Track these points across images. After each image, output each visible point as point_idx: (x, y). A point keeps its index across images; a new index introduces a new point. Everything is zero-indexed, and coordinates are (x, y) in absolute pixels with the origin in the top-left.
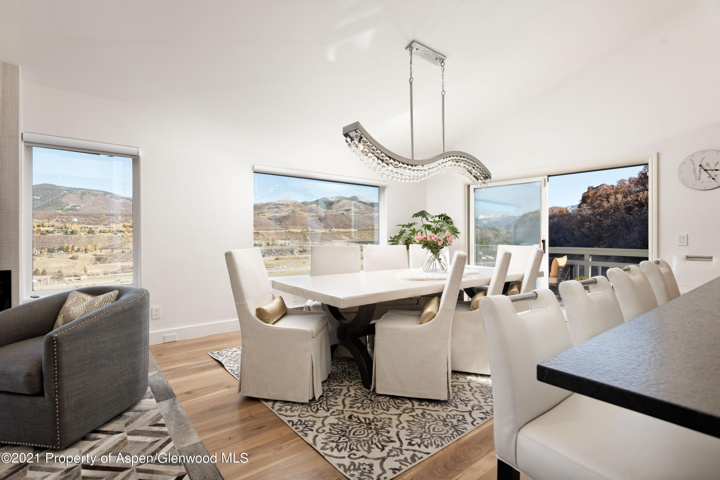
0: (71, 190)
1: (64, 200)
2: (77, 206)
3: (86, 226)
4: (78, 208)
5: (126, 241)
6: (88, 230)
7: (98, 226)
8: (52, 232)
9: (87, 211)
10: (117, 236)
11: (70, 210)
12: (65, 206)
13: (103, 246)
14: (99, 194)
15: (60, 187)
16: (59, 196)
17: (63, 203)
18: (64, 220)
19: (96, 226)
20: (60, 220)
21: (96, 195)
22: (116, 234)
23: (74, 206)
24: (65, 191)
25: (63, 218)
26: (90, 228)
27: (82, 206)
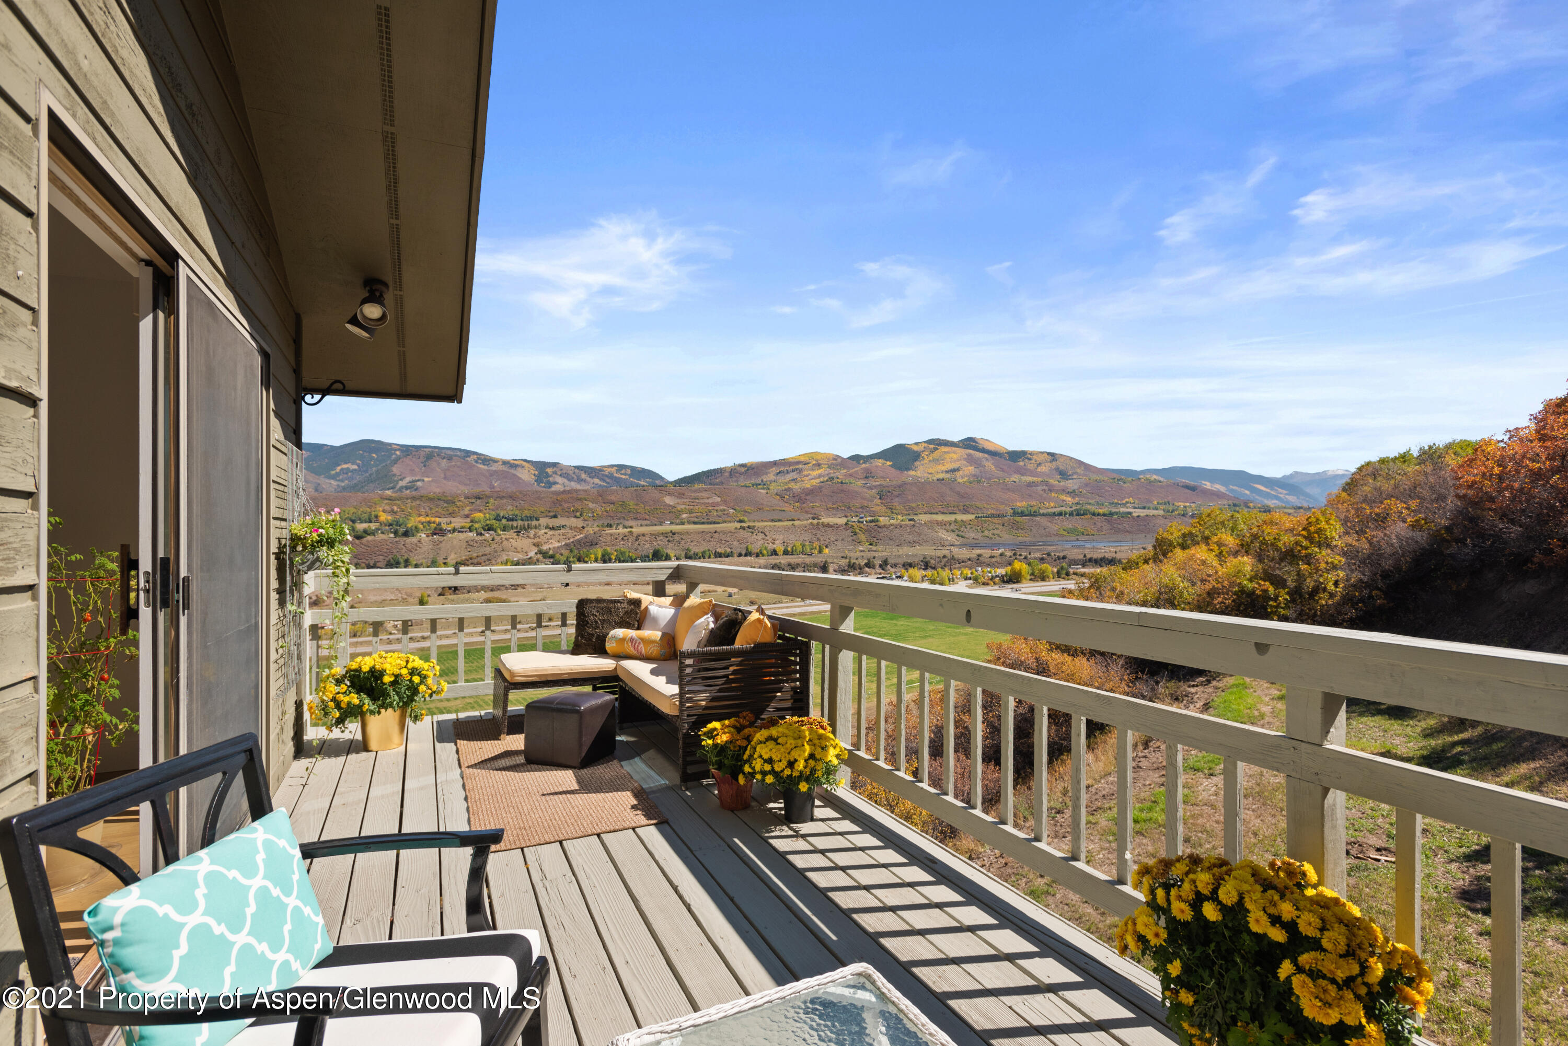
0: (408, 450)
1: (395, 470)
2: (418, 480)
3: (433, 519)
4: (419, 484)
5: (499, 548)
6: (433, 525)
7: (453, 520)
8: (373, 533)
9: (435, 490)
10: (483, 537)
11: (407, 488)
12: (397, 482)
13: (459, 560)
14: (456, 456)
15: (390, 444)
16: (389, 462)
17: (394, 475)
18: (395, 508)
19: (448, 520)
20: (387, 508)
21: (450, 458)
22: (481, 534)
23: (413, 481)
24: (398, 453)
25: (395, 504)
26: (439, 524)
27: (426, 479)
